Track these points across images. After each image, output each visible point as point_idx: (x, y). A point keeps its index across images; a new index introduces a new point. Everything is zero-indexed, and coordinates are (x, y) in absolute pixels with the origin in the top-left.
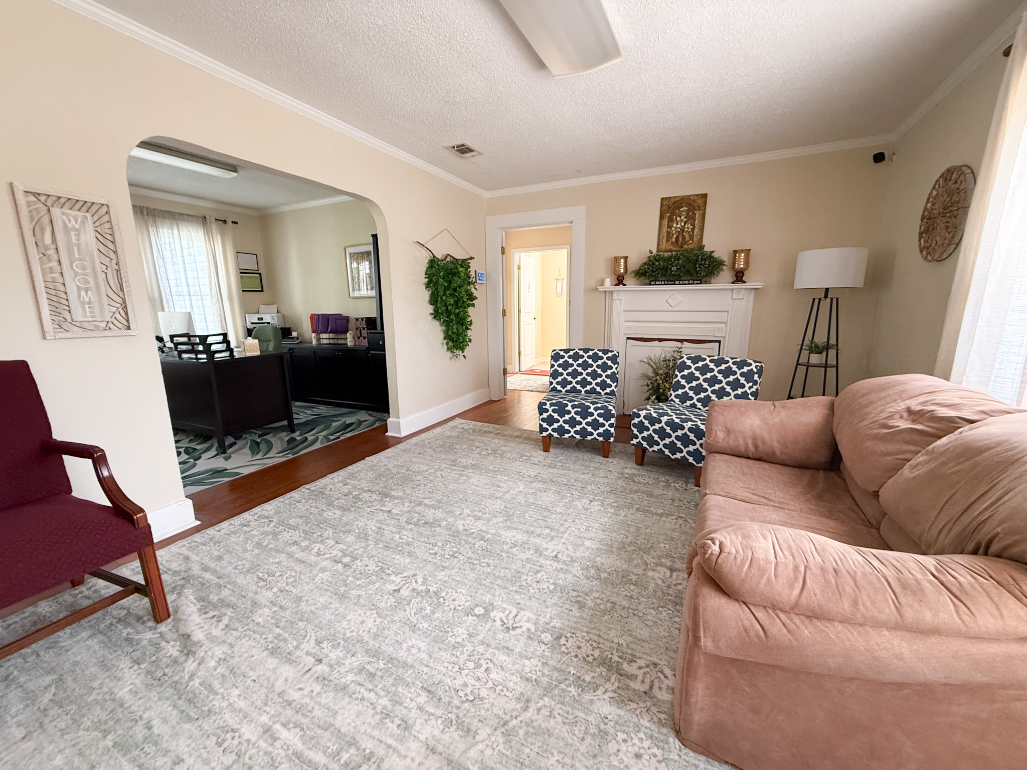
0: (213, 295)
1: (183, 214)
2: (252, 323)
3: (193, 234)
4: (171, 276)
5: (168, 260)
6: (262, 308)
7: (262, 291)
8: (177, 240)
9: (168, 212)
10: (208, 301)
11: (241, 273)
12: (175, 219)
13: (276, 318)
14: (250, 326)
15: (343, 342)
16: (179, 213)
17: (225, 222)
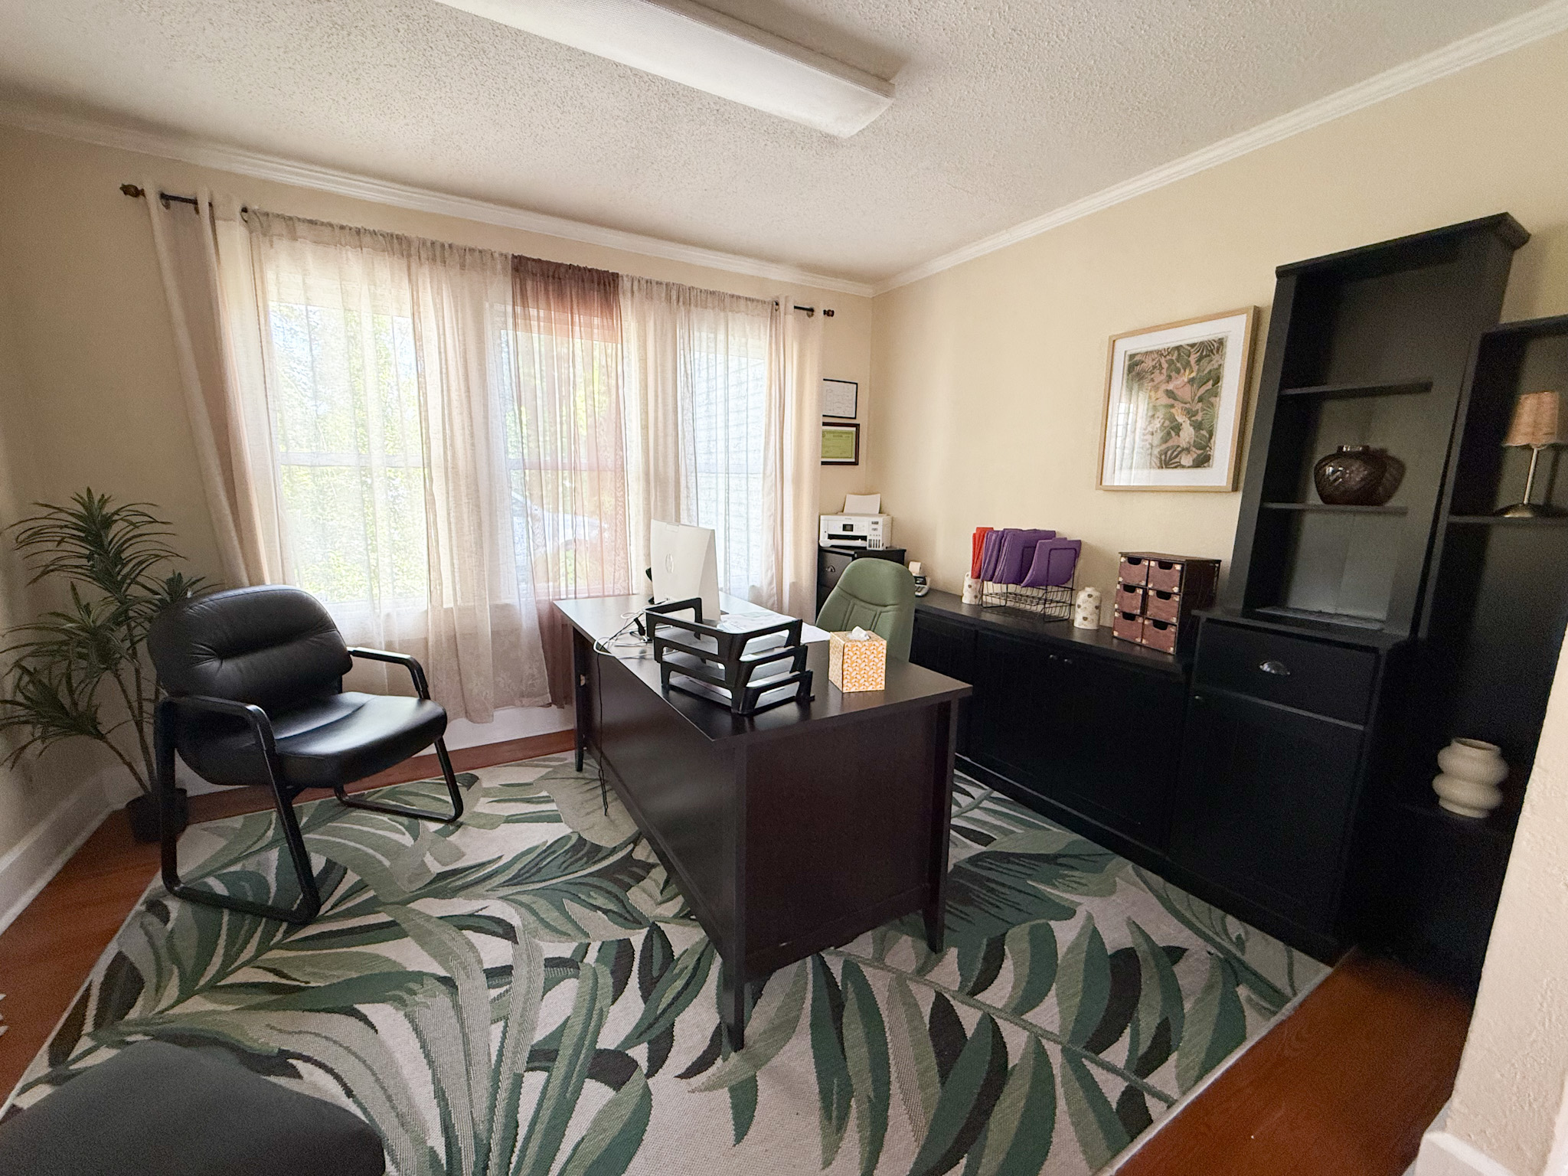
0: (768, 472)
1: (739, 297)
2: (831, 537)
3: (750, 340)
4: (701, 435)
5: (700, 399)
6: (853, 502)
7: (856, 463)
8: (721, 358)
9: (713, 293)
10: (756, 484)
11: (825, 424)
12: (724, 309)
13: (880, 527)
14: (826, 542)
15: (1064, 613)
16: (732, 296)
17: (811, 311)
